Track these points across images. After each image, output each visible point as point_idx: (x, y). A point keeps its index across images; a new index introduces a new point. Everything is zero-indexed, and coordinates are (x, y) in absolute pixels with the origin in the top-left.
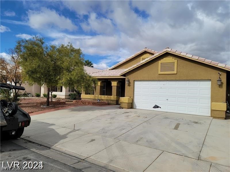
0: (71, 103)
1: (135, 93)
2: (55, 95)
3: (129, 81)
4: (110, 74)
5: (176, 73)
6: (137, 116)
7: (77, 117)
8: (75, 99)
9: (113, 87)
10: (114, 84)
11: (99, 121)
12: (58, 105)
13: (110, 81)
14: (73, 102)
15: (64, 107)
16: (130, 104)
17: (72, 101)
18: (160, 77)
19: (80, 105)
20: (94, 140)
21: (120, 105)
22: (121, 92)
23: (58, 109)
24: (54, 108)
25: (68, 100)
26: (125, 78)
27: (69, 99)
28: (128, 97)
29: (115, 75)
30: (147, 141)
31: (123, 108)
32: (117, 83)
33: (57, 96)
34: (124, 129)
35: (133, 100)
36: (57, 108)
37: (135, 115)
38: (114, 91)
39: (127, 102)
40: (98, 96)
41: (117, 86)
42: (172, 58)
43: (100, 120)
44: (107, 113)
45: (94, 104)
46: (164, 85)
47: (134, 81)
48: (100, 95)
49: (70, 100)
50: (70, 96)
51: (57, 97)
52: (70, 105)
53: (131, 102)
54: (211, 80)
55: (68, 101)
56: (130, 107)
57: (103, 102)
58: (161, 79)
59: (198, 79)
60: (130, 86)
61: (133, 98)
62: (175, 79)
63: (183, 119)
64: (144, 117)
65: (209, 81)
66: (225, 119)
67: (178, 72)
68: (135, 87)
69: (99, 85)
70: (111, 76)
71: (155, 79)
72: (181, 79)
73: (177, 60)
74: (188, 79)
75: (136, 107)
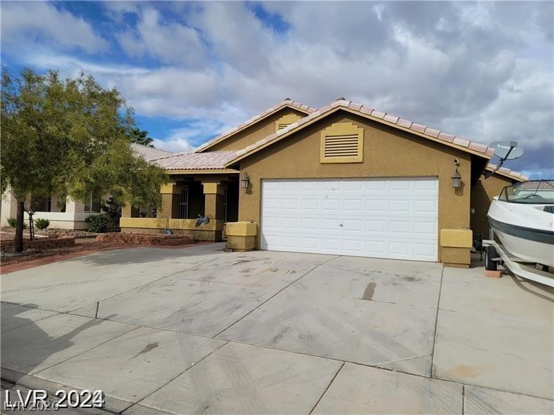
0: (92, 240)
1: (264, 210)
2: (43, 220)
3: (249, 182)
4: (198, 163)
5: (361, 161)
6: (271, 270)
7: (106, 279)
8: (102, 230)
9: (207, 198)
10: (210, 189)
11: (169, 288)
12: (51, 248)
13: (200, 182)
14: (97, 239)
15: (68, 252)
16: (253, 239)
17: (95, 237)
18: (324, 171)
19: (117, 245)
20: (155, 345)
21: (226, 241)
22: (229, 209)
23: (53, 261)
24: (40, 257)
25: (81, 233)
26: (238, 174)
27: (86, 230)
28: (246, 223)
29: (213, 167)
30: (301, 337)
31: (233, 251)
32: (218, 186)
33: (51, 223)
34: (238, 308)
35: (259, 229)
36: (49, 256)
37: (267, 266)
38: (210, 207)
39: (245, 235)
40: (168, 221)
41: (217, 194)
42: (351, 123)
43: (172, 285)
44: (192, 266)
45: (156, 242)
46: (333, 189)
47: (261, 179)
49: (87, 234)
50: (90, 221)
51: (49, 227)
52: (89, 247)
53: (255, 234)
54: (438, 176)
55: (84, 237)
56: (252, 247)
57: (181, 236)
58: (325, 176)
59: (410, 175)
60: (250, 194)
61: (258, 223)
62: (358, 176)
63: (379, 272)
64: (289, 271)
65: (435, 180)
66: (470, 267)
67: (365, 157)
68: (264, 196)
69: (171, 191)
70: (202, 168)
71: (312, 176)
72: (373, 175)
73: (362, 129)
74: (389, 175)
75: (267, 245)
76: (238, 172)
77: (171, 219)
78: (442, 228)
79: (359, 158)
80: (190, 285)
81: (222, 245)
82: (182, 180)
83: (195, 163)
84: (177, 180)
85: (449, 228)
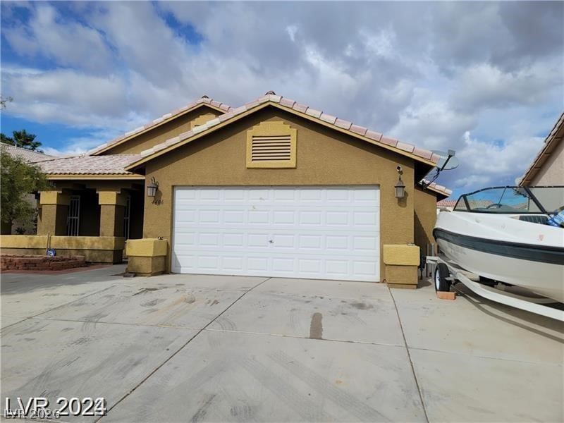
1: (177, 224)
3: (157, 189)
4: (92, 167)
5: (294, 166)
6: (185, 300)
9: (103, 210)
10: (107, 199)
11: (31, 336)
13: (95, 190)
16: (161, 260)
18: (251, 178)
21: (127, 263)
22: (131, 223)
26: (144, 180)
28: (154, 240)
29: (111, 172)
31: (135, 276)
32: (118, 195)
35: (169, 248)
37: (180, 296)
38: (108, 220)
39: (151, 255)
40: (50, 239)
41: (116, 205)
42: (282, 122)
44: (76, 298)
45: (30, 266)
46: (261, 199)
47: (173, 187)
48: (56, 235)
53: (165, 254)
54: (379, 185)
56: (161, 270)
57: (68, 257)
59: (348, 183)
60: (159, 204)
61: (169, 241)
62: (291, 184)
63: (322, 298)
64: (210, 301)
65: (376, 189)
66: (418, 287)
67: (298, 162)
68: (177, 207)
69: (54, 201)
70: (97, 172)
71: (236, 184)
72: (307, 183)
73: (295, 130)
74: (325, 183)
75: (181, 267)
76: (144, 178)
77: (54, 237)
78: (385, 243)
79: (292, 163)
80: (67, 329)
81: (122, 268)
82: (70, 187)
83: (88, 167)
84: (62, 187)
85: (392, 243)
